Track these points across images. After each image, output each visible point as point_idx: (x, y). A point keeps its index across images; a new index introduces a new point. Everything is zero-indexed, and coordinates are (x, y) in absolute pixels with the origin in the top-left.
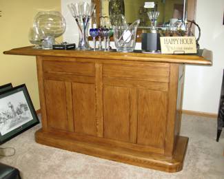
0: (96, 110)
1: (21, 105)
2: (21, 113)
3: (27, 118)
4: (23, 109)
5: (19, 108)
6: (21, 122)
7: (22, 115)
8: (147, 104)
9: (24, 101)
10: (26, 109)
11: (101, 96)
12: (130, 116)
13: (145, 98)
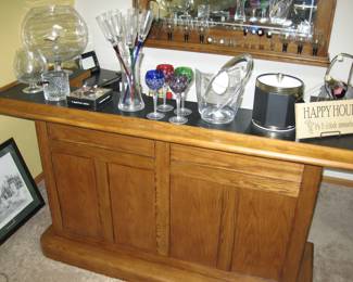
0: (156, 214)
1: (10, 181)
2: (10, 194)
3: (22, 201)
4: (13, 186)
5: (6, 185)
6: (12, 211)
7: (13, 199)
8: (255, 214)
9: (14, 171)
10: (19, 185)
11: (166, 192)
12: (221, 231)
13: (251, 203)
